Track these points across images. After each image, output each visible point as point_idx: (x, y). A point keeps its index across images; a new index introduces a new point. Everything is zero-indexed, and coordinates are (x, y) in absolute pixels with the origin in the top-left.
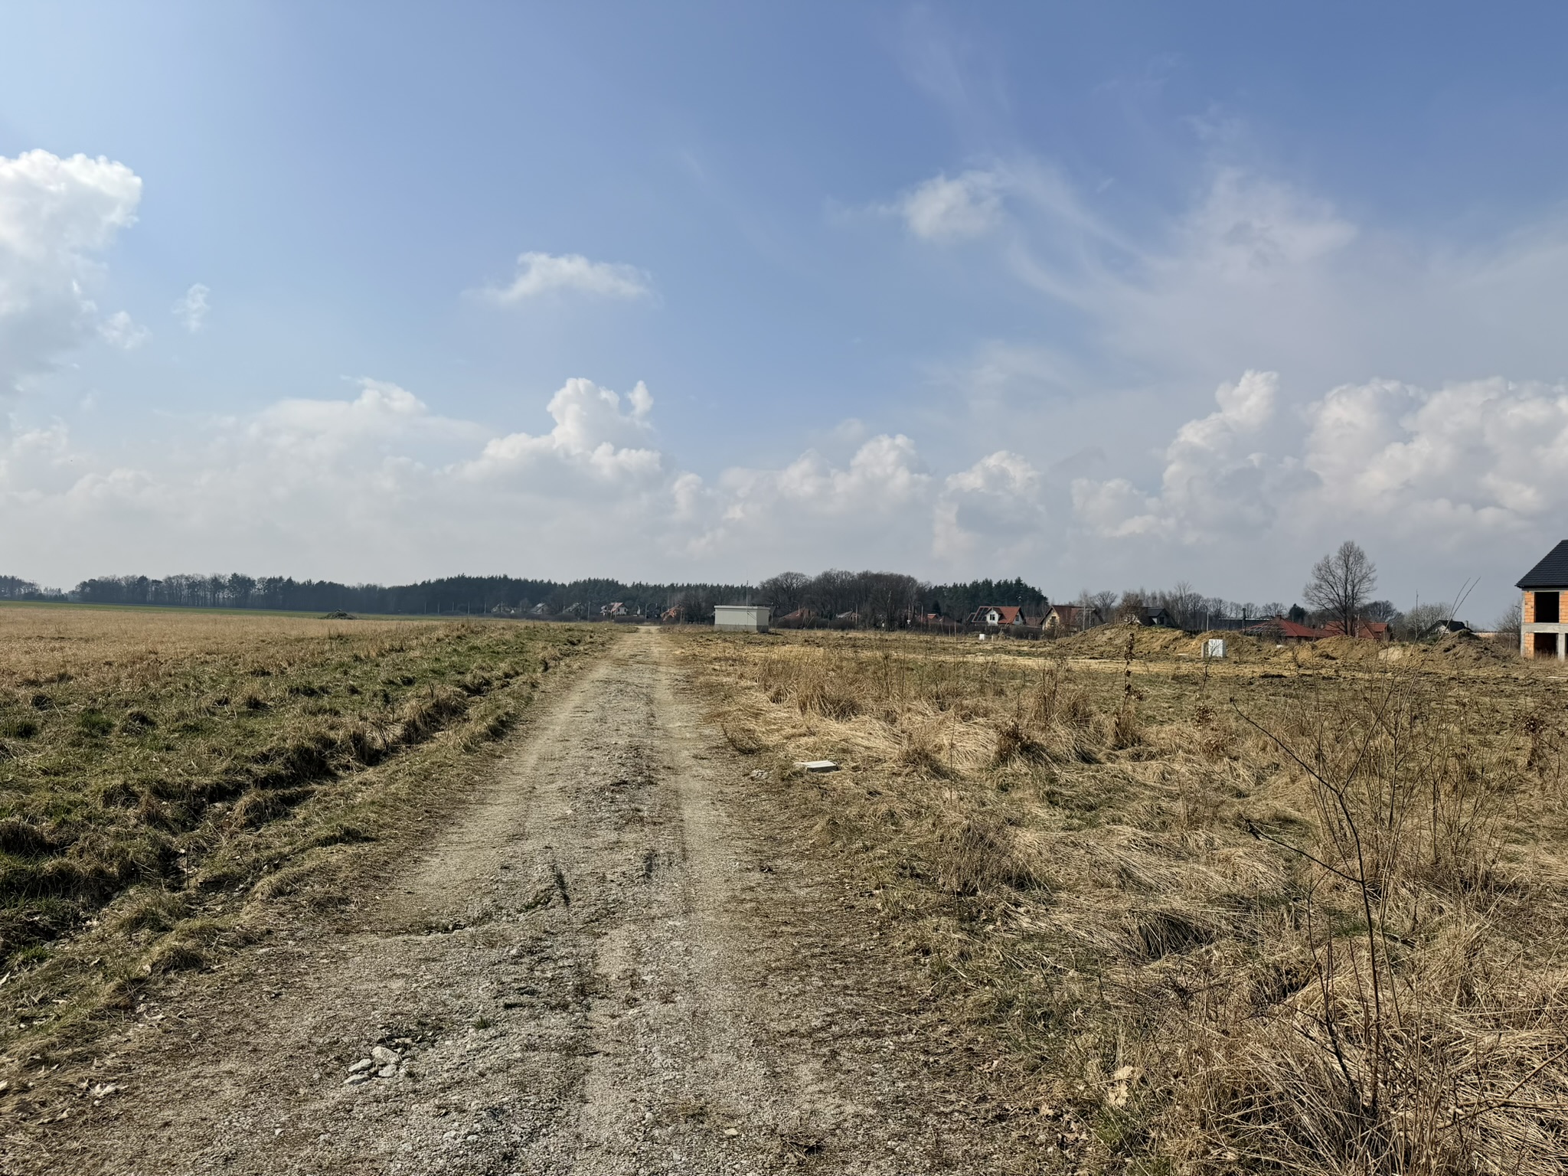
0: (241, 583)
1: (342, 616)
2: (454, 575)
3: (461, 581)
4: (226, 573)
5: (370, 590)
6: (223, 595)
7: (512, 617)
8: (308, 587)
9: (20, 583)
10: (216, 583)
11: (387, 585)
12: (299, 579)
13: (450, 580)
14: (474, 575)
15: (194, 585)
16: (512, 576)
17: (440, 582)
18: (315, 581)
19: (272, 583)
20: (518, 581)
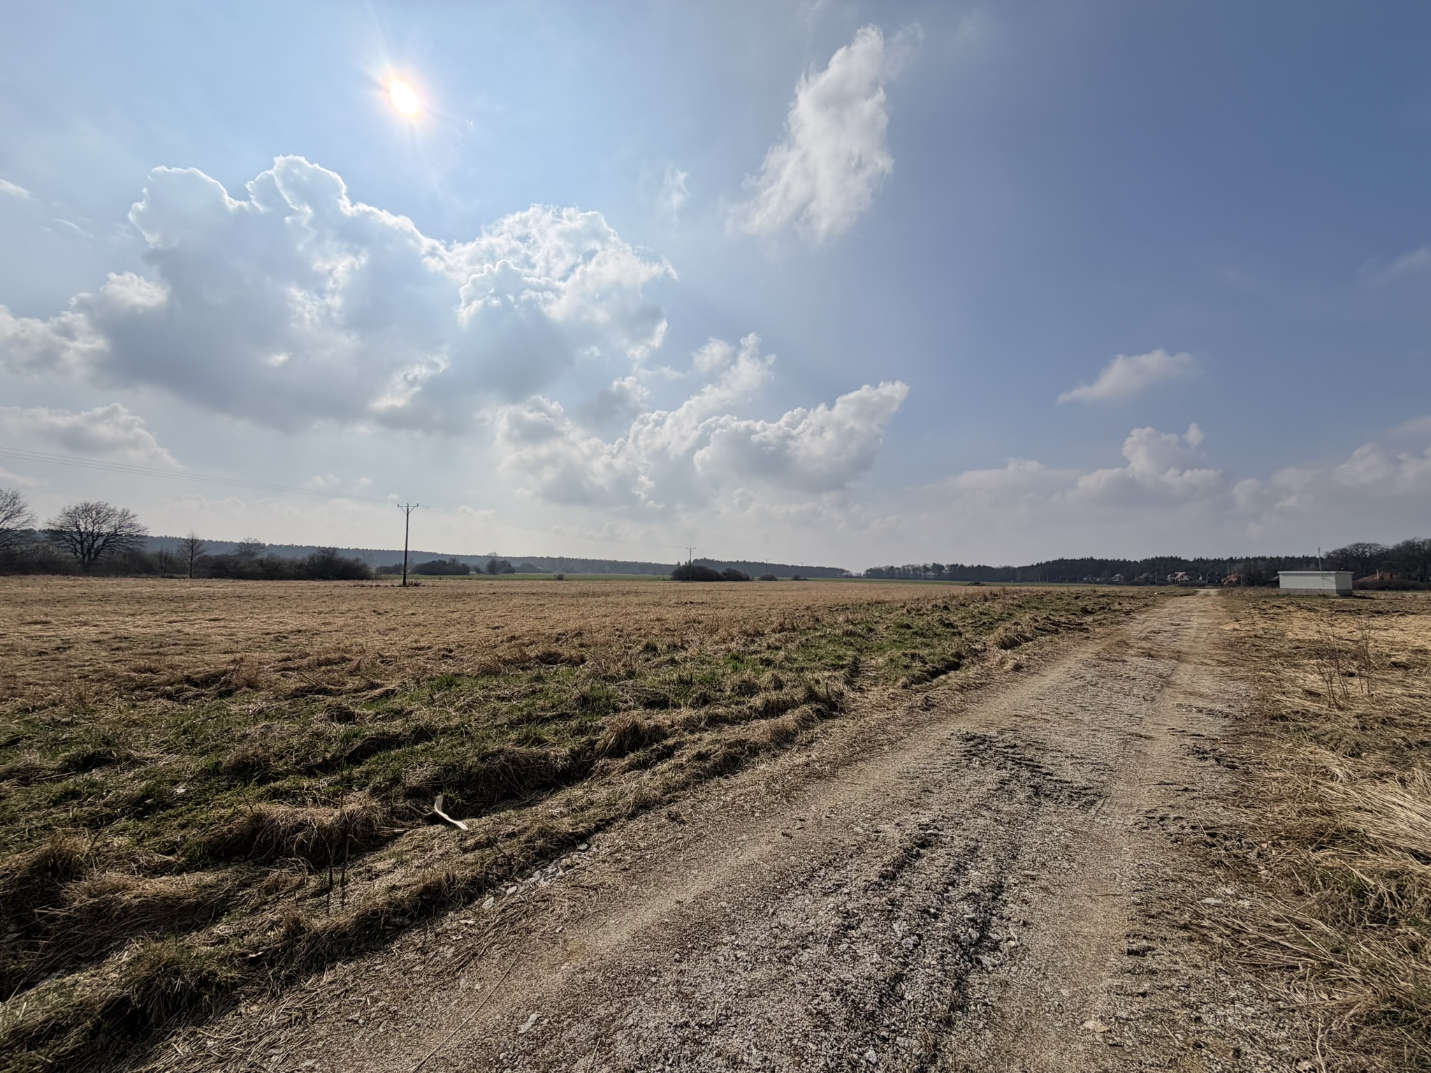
0: (937, 568)
1: (977, 584)
2: (1056, 558)
3: (1062, 562)
4: (930, 563)
5: (1007, 569)
6: (930, 573)
7: (1097, 583)
8: (972, 568)
10: (926, 568)
11: (1016, 566)
12: (967, 565)
13: (1054, 562)
14: (1070, 558)
15: (915, 569)
16: (1097, 557)
19: (953, 567)
20: (1101, 561)
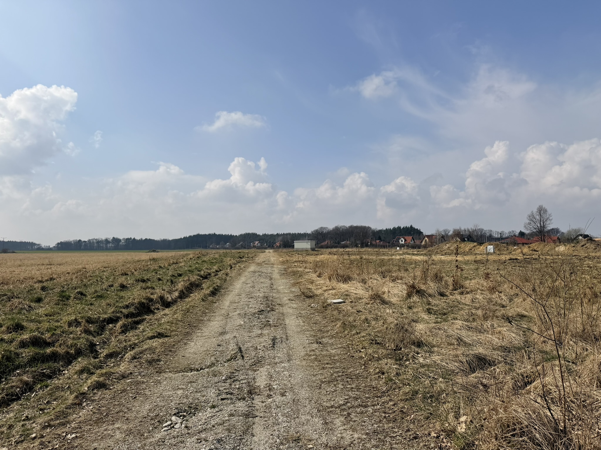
0: (116, 241)
1: (154, 251)
2: (195, 234)
3: (198, 236)
4: (110, 237)
5: (164, 241)
6: (110, 245)
7: (218, 249)
8: (141, 241)
9: (35, 244)
10: (107, 241)
11: (171, 239)
12: (138, 238)
13: (194, 236)
14: (203, 234)
15: (99, 242)
16: (217, 233)
17: (190, 237)
18: (144, 239)
19: (128, 240)
20: (219, 235)
